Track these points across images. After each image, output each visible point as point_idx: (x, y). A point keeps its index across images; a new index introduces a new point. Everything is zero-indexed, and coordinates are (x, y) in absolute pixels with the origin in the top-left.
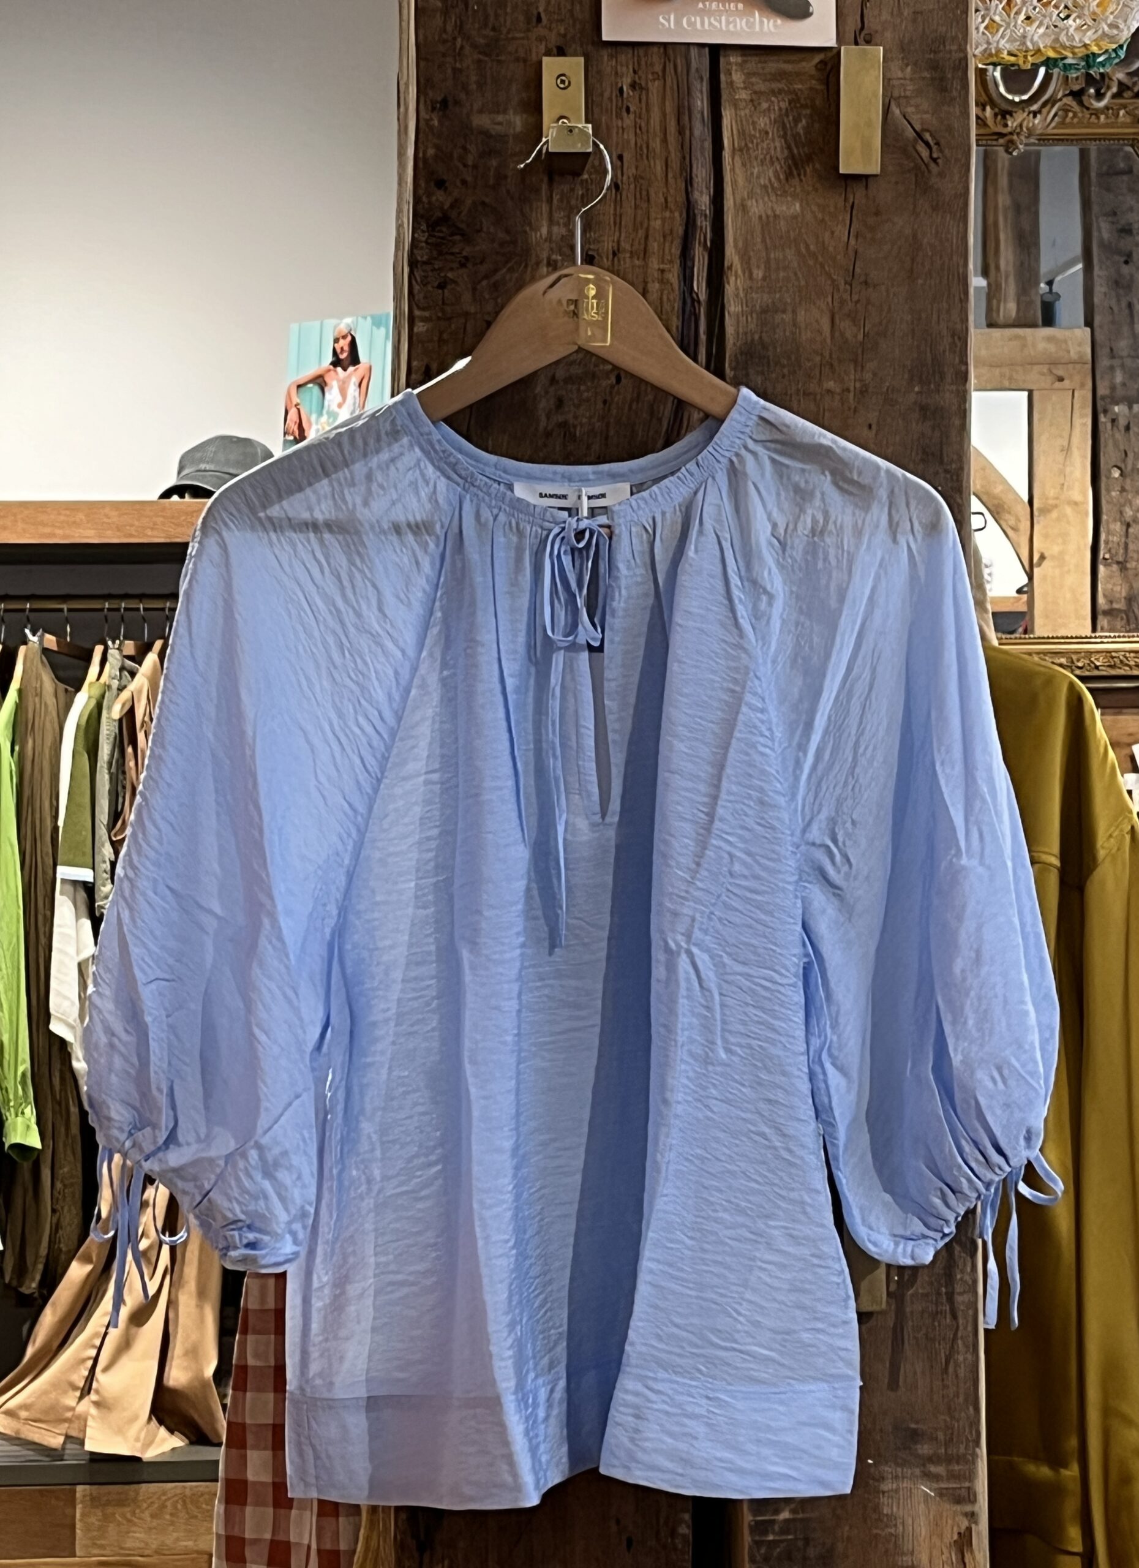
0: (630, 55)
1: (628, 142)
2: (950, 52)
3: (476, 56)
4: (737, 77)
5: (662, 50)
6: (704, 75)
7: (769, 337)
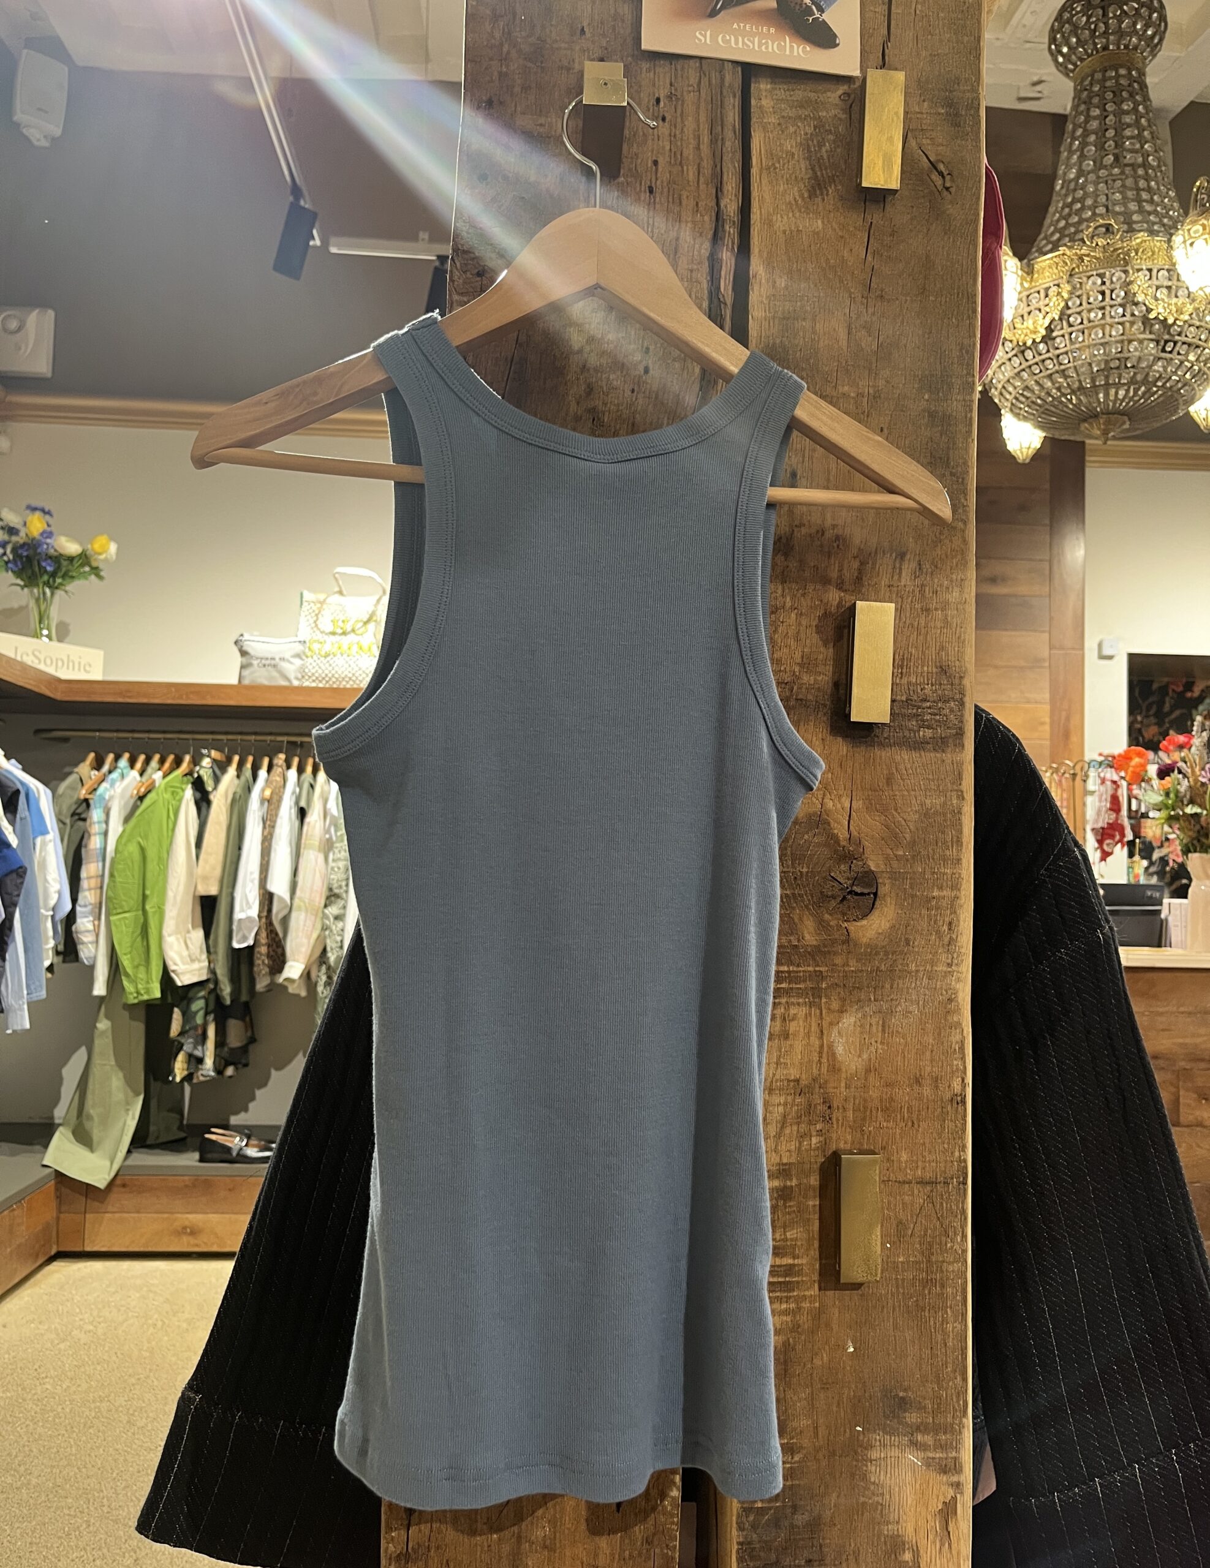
0: (667, 69)
1: (664, 147)
2: (964, 92)
3: (522, 63)
4: (766, 103)
5: (698, 65)
6: (736, 91)
7: (790, 341)
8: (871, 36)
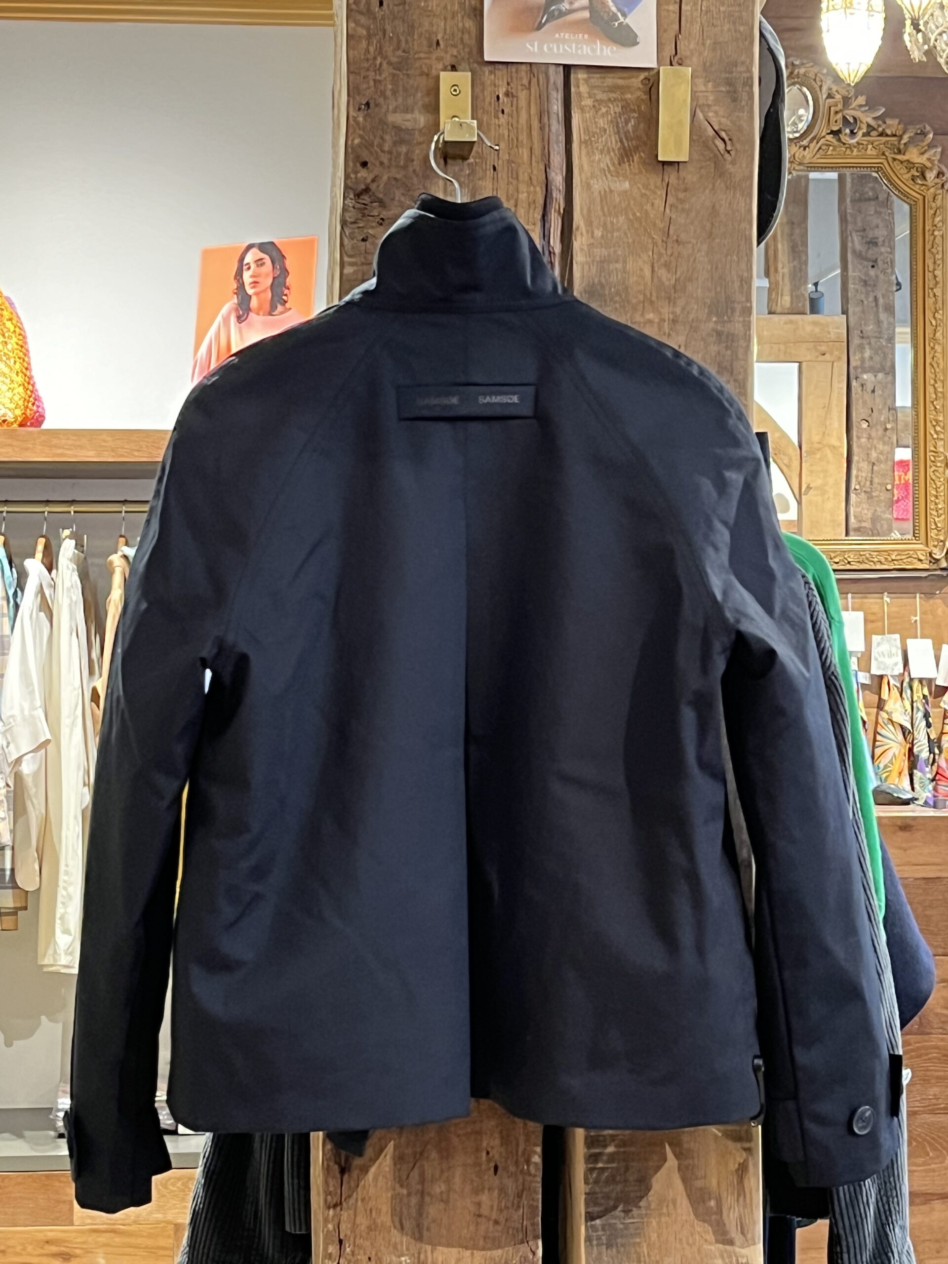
0: (505, 71)
1: (503, 135)
2: (741, 73)
3: (392, 71)
4: (584, 89)
5: (529, 68)
6: (559, 87)
7: (606, 280)
8: (665, 31)
